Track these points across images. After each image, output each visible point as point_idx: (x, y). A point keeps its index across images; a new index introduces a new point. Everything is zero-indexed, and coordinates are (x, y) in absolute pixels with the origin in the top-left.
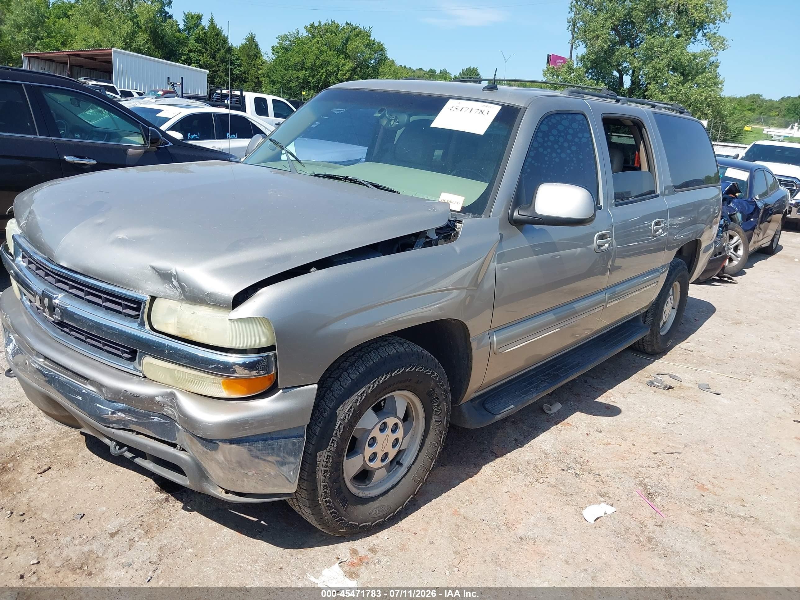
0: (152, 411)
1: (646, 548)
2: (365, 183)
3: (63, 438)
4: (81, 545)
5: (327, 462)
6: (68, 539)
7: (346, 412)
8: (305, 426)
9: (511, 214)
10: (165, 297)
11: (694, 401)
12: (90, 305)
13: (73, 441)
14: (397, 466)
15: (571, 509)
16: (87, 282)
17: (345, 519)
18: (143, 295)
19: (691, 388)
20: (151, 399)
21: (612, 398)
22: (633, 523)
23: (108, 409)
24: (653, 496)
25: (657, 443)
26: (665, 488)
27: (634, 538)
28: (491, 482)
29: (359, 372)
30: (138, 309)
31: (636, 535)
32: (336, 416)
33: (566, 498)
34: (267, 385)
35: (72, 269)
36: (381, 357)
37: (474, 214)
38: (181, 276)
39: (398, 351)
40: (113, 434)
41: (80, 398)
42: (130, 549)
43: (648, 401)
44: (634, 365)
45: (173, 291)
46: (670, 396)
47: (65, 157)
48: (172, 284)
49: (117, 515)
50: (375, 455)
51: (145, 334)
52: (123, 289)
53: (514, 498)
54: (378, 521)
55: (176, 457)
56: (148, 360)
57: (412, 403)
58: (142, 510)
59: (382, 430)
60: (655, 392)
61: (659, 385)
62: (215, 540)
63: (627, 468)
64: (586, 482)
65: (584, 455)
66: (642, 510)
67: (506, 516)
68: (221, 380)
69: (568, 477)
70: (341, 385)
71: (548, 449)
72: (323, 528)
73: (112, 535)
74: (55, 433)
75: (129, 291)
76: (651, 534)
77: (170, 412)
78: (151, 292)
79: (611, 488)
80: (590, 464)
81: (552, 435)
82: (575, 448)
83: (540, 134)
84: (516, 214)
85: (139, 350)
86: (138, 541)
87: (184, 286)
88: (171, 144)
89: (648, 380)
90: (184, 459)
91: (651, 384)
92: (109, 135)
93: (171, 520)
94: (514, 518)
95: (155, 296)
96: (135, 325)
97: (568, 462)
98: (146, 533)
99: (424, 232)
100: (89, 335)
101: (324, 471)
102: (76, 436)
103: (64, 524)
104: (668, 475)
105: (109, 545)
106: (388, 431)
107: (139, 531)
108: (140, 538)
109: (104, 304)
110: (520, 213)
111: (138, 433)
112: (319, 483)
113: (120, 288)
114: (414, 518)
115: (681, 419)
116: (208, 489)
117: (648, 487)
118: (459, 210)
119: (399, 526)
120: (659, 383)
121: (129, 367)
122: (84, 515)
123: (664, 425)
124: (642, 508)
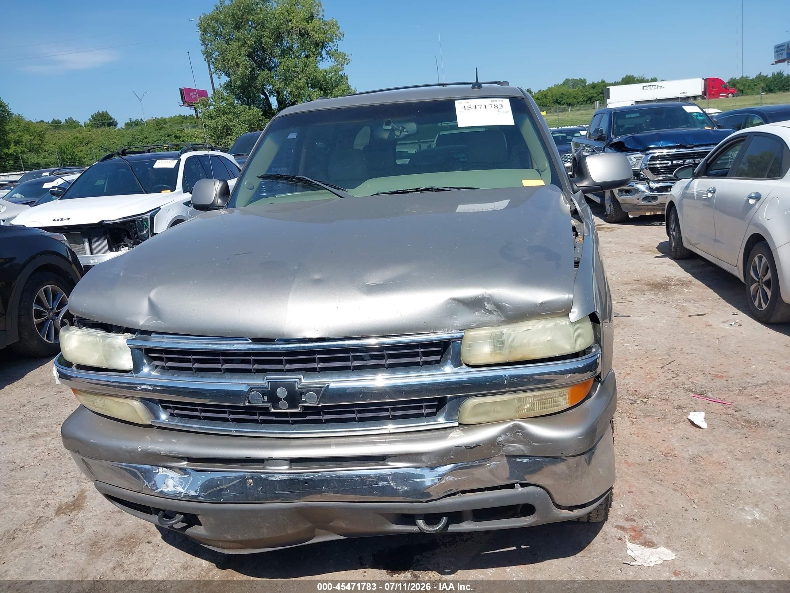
0: (489, 457)
10: (477, 327)
15: (683, 425)
18: (454, 332)
20: (492, 443)
23: (432, 479)
25: (652, 361)
26: (703, 386)
31: (737, 423)
41: (384, 484)
45: (488, 316)
48: (486, 310)
52: (421, 335)
56: (471, 403)
64: (656, 405)
65: (627, 388)
68: (568, 390)
76: (744, 418)
77: (515, 449)
78: (459, 327)
79: (676, 401)
80: (640, 392)
84: (575, 187)
85: (451, 396)
94: (664, 449)
95: (466, 328)
96: (447, 370)
109: (388, 362)
110: (578, 186)
111: (464, 492)
113: (416, 336)
117: (693, 390)
121: (438, 422)
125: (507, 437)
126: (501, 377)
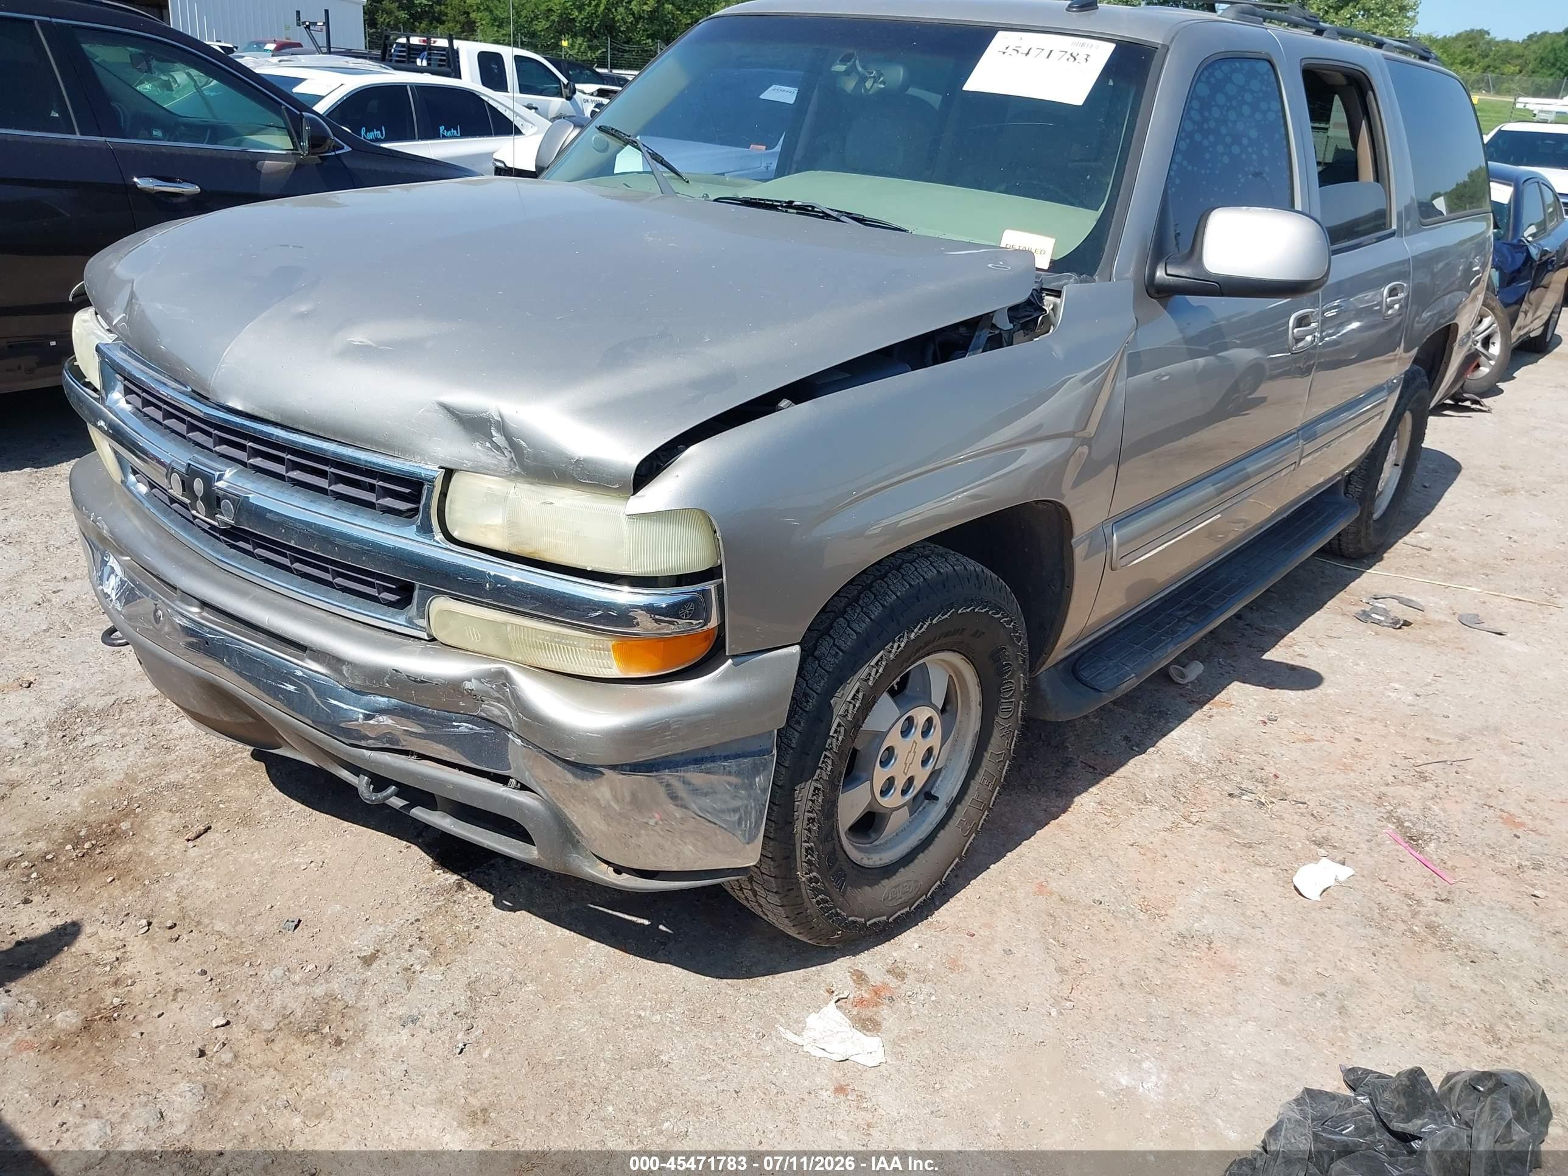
0: (455, 710)
1: (1429, 946)
2: (834, 214)
3: (222, 766)
4: (307, 983)
5: (813, 801)
6: (278, 971)
7: (848, 700)
8: (773, 731)
9: (1149, 274)
10: (475, 470)
11: (1458, 648)
12: (298, 492)
13: (243, 771)
14: (926, 801)
15: (1266, 874)
16: (293, 442)
17: (843, 913)
18: (427, 467)
19: (1445, 622)
20: (454, 686)
21: (1296, 648)
22: (1393, 897)
23: (355, 709)
24: (1420, 842)
25: (1404, 736)
26: (1439, 825)
27: (1400, 927)
28: (1096, 825)
29: (870, 618)
30: (414, 497)
31: (1403, 921)
32: (830, 708)
33: (1251, 852)
34: (699, 650)
35: (257, 414)
36: (910, 585)
37: (1080, 274)
38: (512, 424)
39: (942, 571)
40: (368, 760)
41: (291, 688)
42: (409, 988)
43: (1367, 652)
44: (1323, 580)
45: (495, 457)
46: (1408, 641)
47: (135, 180)
48: (492, 442)
49: (367, 919)
50: (891, 782)
51: (435, 549)
52: (377, 455)
53: (1150, 855)
54: (899, 913)
55: (512, 802)
56: (440, 604)
57: (956, 676)
58: (415, 908)
59: (905, 733)
60: (1377, 634)
61: (1382, 618)
62: (577, 965)
63: (1356, 788)
64: (1280, 817)
65: (1265, 764)
66: (1402, 870)
67: (1143, 893)
68: (610, 643)
69: (1245, 810)
70: (834, 645)
71: (1193, 754)
72: (799, 933)
73: (368, 961)
74: (203, 755)
75: (391, 459)
76: (1433, 918)
77: (496, 712)
78: (442, 460)
79: (1332, 829)
80: (1283, 781)
81: (1195, 726)
82: (1247, 750)
83: (1196, 104)
84: (1160, 273)
85: (417, 584)
86: (421, 972)
87: (520, 446)
88: (347, 149)
89: (1358, 609)
90: (529, 808)
91: (1364, 617)
92: (216, 132)
93: (477, 927)
94: (1159, 896)
95: (453, 467)
96: (411, 531)
97: (1239, 779)
98: (435, 953)
99: (989, 316)
100: (300, 556)
101: (809, 819)
102: (247, 761)
103: (262, 941)
104: (1440, 798)
105: (365, 982)
106: (916, 733)
107: (418, 951)
108: (424, 966)
109: (333, 488)
110: (1169, 272)
111: (422, 757)
112: (798, 846)
113: (370, 454)
114: (961, 903)
115: (1440, 687)
116: (579, 866)
117: (1407, 824)
118: (1046, 267)
119: (935, 919)
120: (1381, 615)
121: (397, 621)
122: (300, 921)
123: (1410, 698)
124: (1403, 866)
125: (481, 686)
126: (482, 574)
